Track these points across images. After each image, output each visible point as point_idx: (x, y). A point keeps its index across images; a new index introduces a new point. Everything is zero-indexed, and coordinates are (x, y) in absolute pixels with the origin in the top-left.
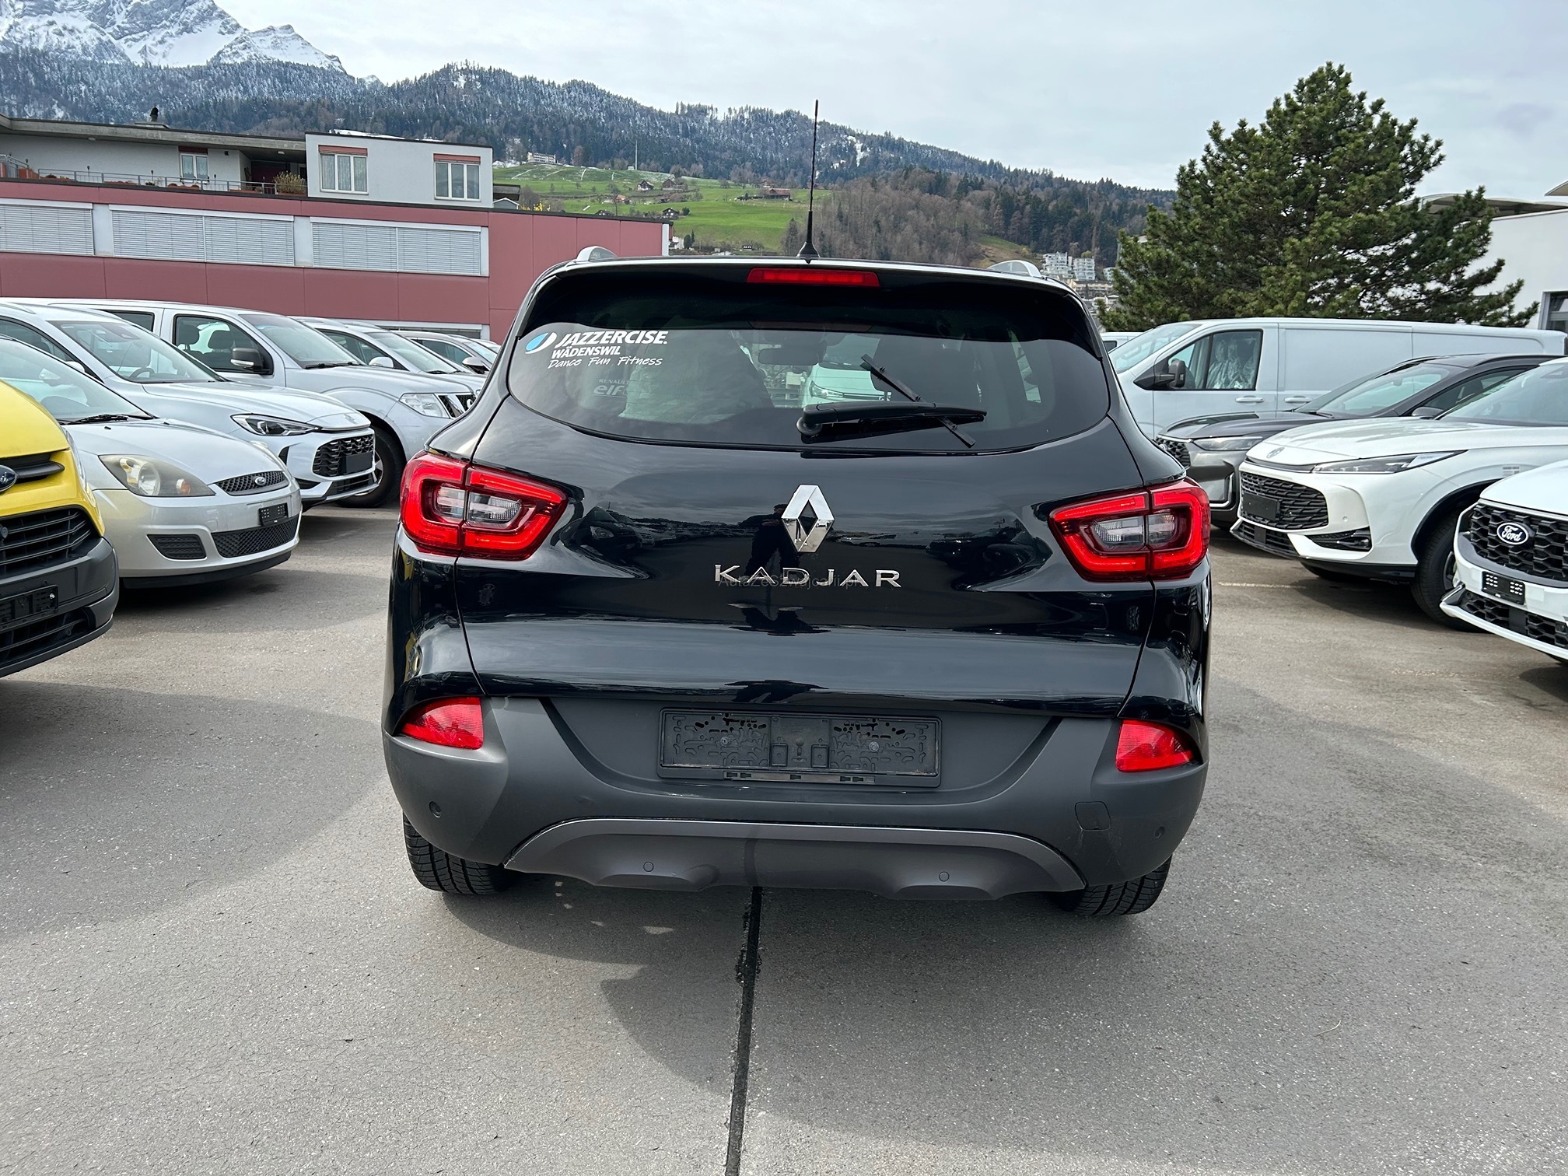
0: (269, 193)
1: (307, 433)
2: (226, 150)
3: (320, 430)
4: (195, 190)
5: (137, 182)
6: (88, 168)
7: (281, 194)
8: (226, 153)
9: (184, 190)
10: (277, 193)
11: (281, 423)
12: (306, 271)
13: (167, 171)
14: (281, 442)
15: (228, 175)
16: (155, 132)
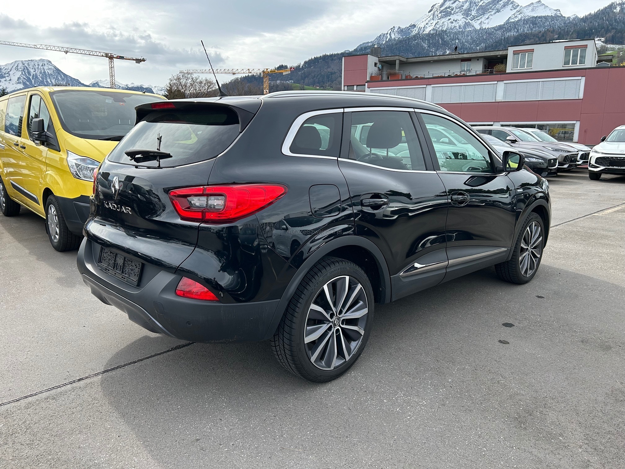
0: (491, 73)
2: (478, 59)
4: (464, 76)
5: (444, 75)
6: (429, 72)
7: (496, 73)
8: (478, 60)
9: (460, 76)
10: (494, 73)
12: (499, 103)
13: (455, 69)
15: (478, 68)
16: (453, 56)
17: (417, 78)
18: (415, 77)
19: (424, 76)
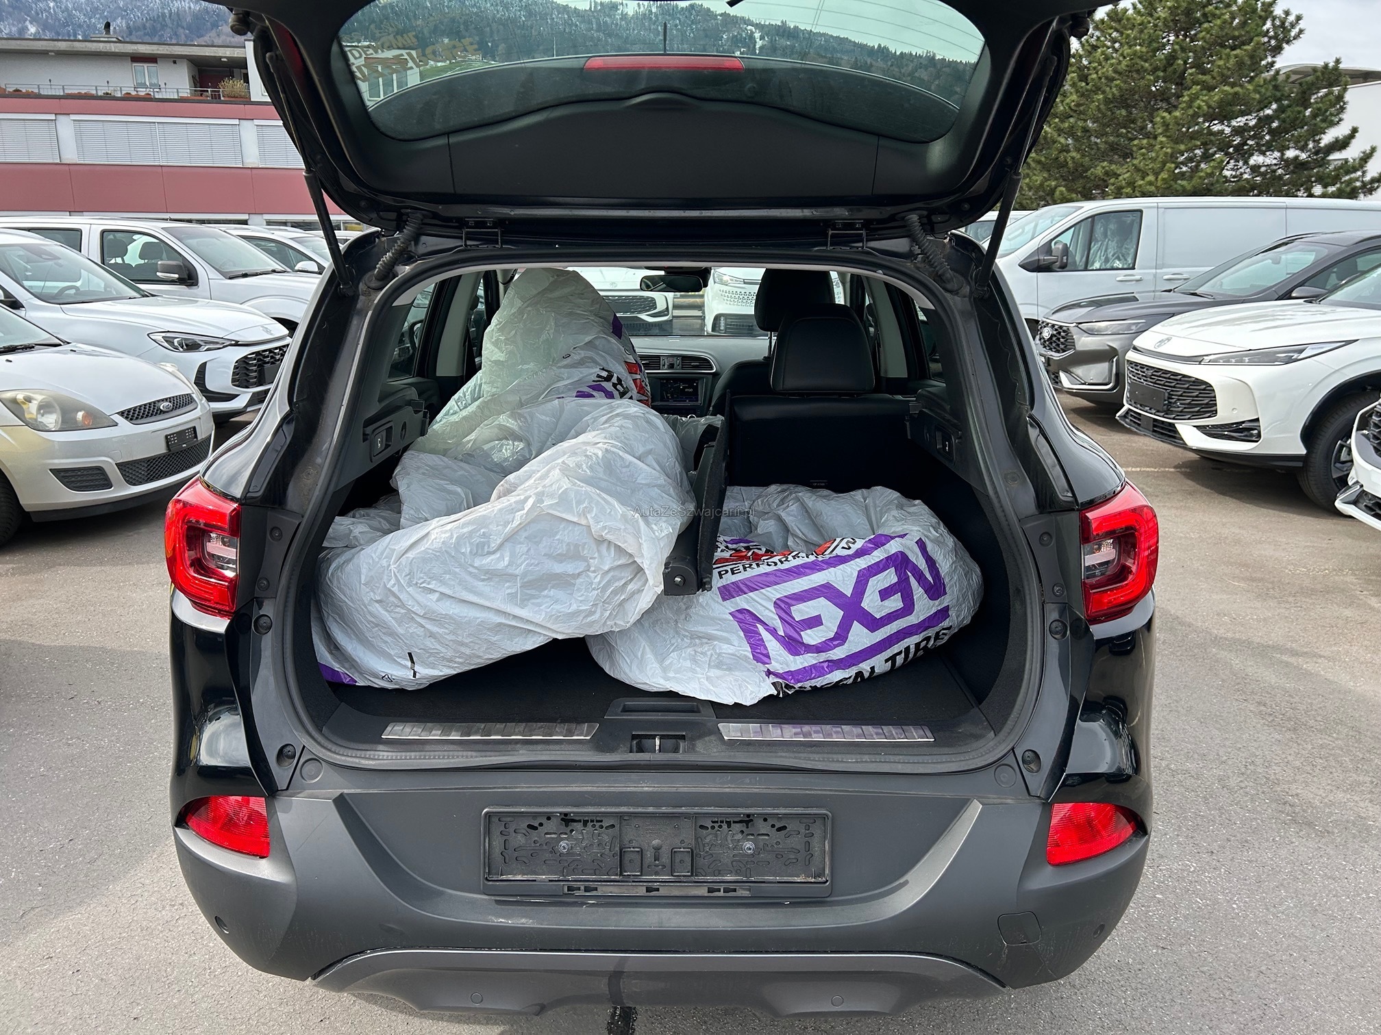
0: (216, 98)
1: (224, 347)
2: (175, 59)
3: (237, 344)
4: (148, 98)
5: (94, 92)
6: (50, 81)
7: (227, 99)
8: (175, 62)
9: (138, 99)
10: (222, 98)
11: (197, 338)
12: (254, 171)
13: (122, 80)
14: (198, 358)
15: (178, 83)
16: (108, 45)
17: (17, 94)
18: (11, 90)
19: (39, 89)
